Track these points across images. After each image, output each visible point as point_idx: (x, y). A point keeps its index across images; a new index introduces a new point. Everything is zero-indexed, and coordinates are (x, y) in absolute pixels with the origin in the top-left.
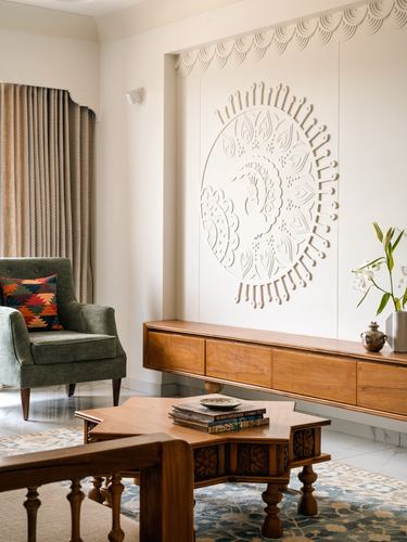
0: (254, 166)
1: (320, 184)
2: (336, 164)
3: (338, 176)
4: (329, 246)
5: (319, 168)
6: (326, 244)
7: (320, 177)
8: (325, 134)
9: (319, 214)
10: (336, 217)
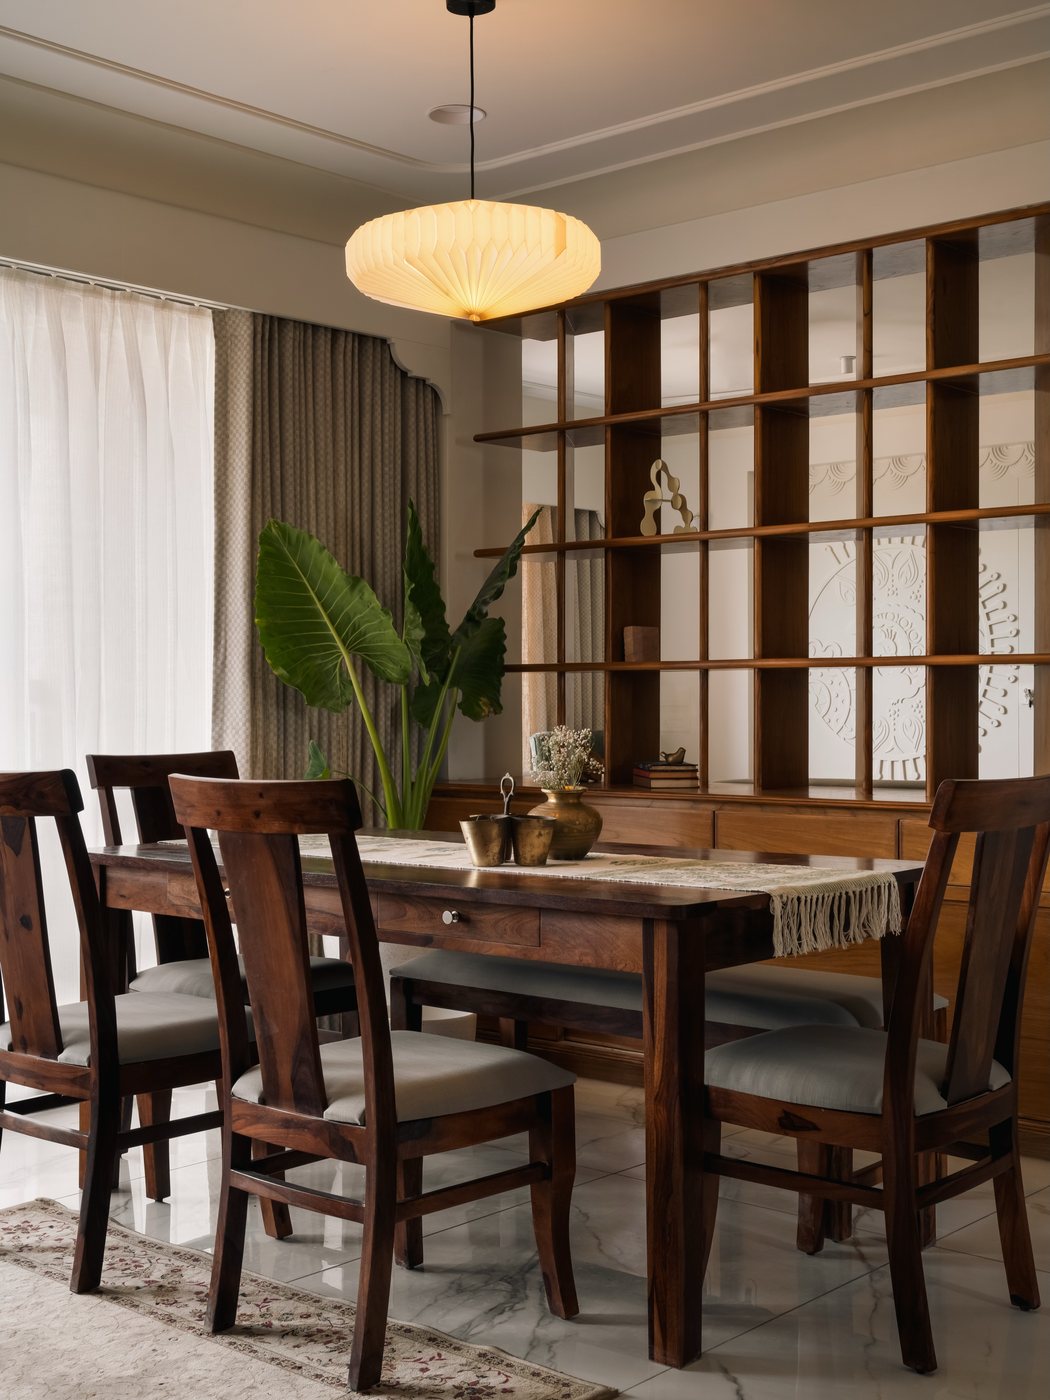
0: (890, 616)
1: (992, 640)
2: (1016, 619)
3: (1018, 632)
4: (1006, 712)
5: (990, 623)
6: (1002, 710)
7: (992, 633)
8: (999, 584)
9: (991, 675)
10: (1016, 679)
